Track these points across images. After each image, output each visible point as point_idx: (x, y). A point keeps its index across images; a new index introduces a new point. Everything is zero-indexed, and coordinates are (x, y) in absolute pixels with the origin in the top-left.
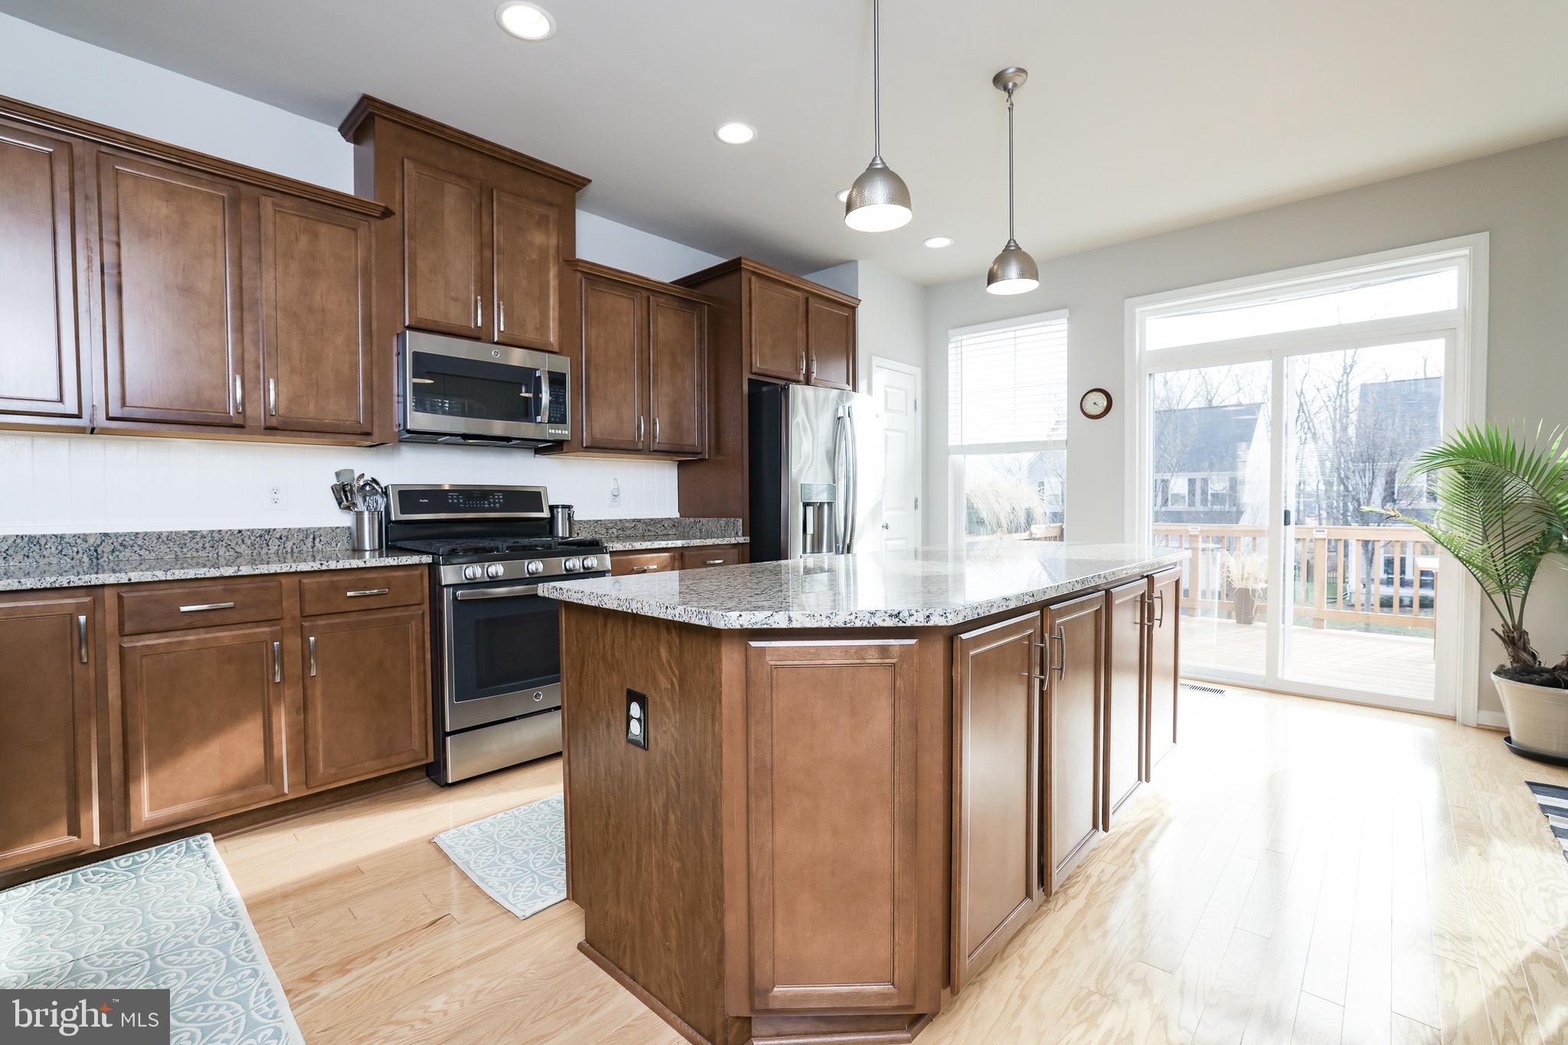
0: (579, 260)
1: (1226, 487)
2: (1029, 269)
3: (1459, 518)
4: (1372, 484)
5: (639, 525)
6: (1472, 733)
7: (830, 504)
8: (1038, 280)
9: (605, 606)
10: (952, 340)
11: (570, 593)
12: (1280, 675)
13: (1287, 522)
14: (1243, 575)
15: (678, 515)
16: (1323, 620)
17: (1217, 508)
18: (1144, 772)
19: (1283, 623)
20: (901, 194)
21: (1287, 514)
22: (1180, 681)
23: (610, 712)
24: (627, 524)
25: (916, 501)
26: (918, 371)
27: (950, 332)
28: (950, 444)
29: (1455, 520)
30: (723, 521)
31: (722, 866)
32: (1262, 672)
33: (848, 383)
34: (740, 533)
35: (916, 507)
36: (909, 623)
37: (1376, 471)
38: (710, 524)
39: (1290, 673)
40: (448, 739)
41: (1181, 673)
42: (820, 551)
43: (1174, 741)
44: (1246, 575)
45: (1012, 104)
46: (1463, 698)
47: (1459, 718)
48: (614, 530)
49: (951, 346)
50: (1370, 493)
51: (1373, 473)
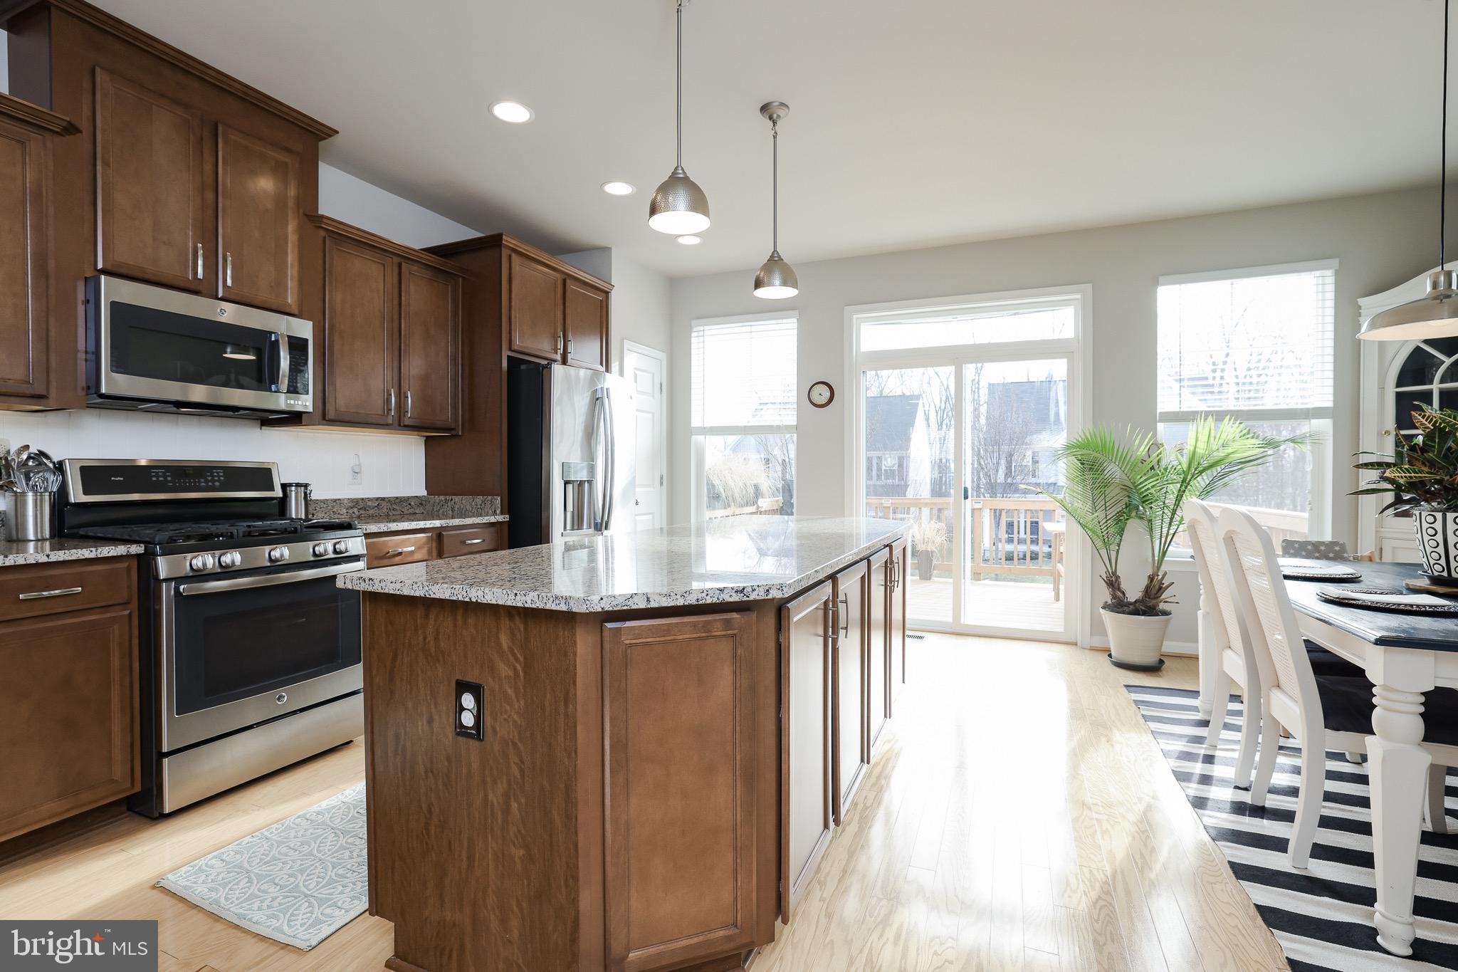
0: (322, 216)
1: (895, 464)
2: (789, 279)
3: (1077, 493)
4: (998, 463)
5: (384, 504)
6: (1087, 652)
7: (590, 482)
8: (797, 288)
9: (433, 596)
10: (695, 330)
11: (383, 584)
12: (962, 622)
13: (966, 497)
14: (924, 539)
15: (425, 493)
16: (980, 574)
17: (890, 481)
18: (887, 713)
19: (964, 578)
20: (699, 203)
21: (966, 490)
22: (908, 633)
23: (433, 707)
24: (369, 503)
25: (662, 478)
26: (662, 356)
27: (694, 322)
28: (692, 425)
29: (1075, 495)
30: (479, 499)
31: (576, 846)
32: (950, 619)
33: (602, 364)
34: (498, 512)
35: (661, 484)
36: (752, 598)
37: (1001, 453)
38: (464, 502)
39: (971, 618)
40: (166, 761)
41: (907, 626)
42: (580, 527)
43: (904, 682)
44: (926, 539)
45: (776, 133)
46: (1080, 629)
47: (1079, 643)
48: (355, 510)
49: (694, 334)
50: (997, 471)
51: (999, 454)
